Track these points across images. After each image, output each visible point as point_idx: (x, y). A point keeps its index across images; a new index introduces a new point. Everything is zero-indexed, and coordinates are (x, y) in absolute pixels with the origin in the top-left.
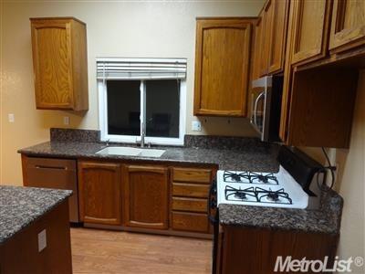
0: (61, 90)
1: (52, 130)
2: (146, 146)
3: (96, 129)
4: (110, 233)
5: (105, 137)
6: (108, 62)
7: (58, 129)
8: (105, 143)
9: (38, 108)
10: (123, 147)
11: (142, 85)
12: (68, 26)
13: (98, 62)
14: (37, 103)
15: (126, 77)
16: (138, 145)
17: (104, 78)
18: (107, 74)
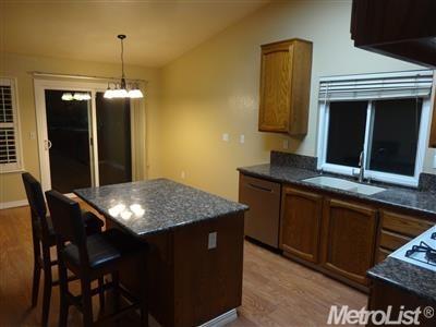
0: (279, 112)
1: (273, 152)
2: (365, 181)
3: (313, 155)
4: (305, 269)
5: (323, 165)
6: (332, 82)
7: (277, 152)
8: (319, 172)
9: (260, 130)
10: (337, 178)
11: (370, 107)
12: (291, 48)
13: (321, 83)
14: (259, 125)
15: (350, 98)
16: (355, 178)
17: (325, 99)
18: (329, 95)
